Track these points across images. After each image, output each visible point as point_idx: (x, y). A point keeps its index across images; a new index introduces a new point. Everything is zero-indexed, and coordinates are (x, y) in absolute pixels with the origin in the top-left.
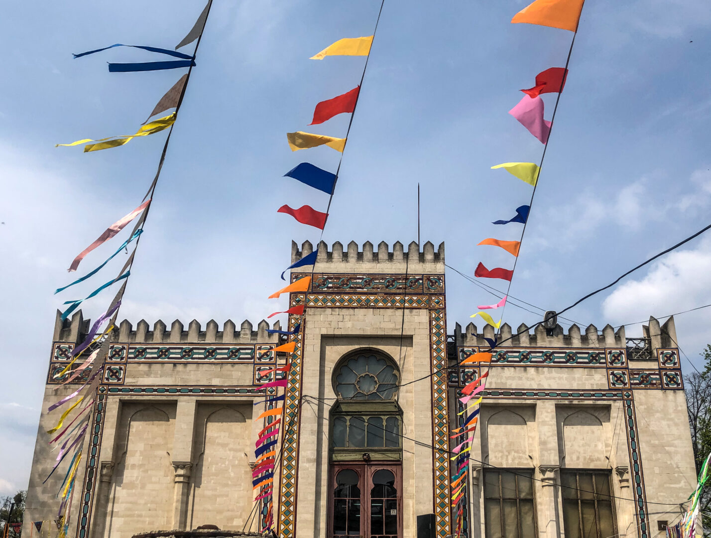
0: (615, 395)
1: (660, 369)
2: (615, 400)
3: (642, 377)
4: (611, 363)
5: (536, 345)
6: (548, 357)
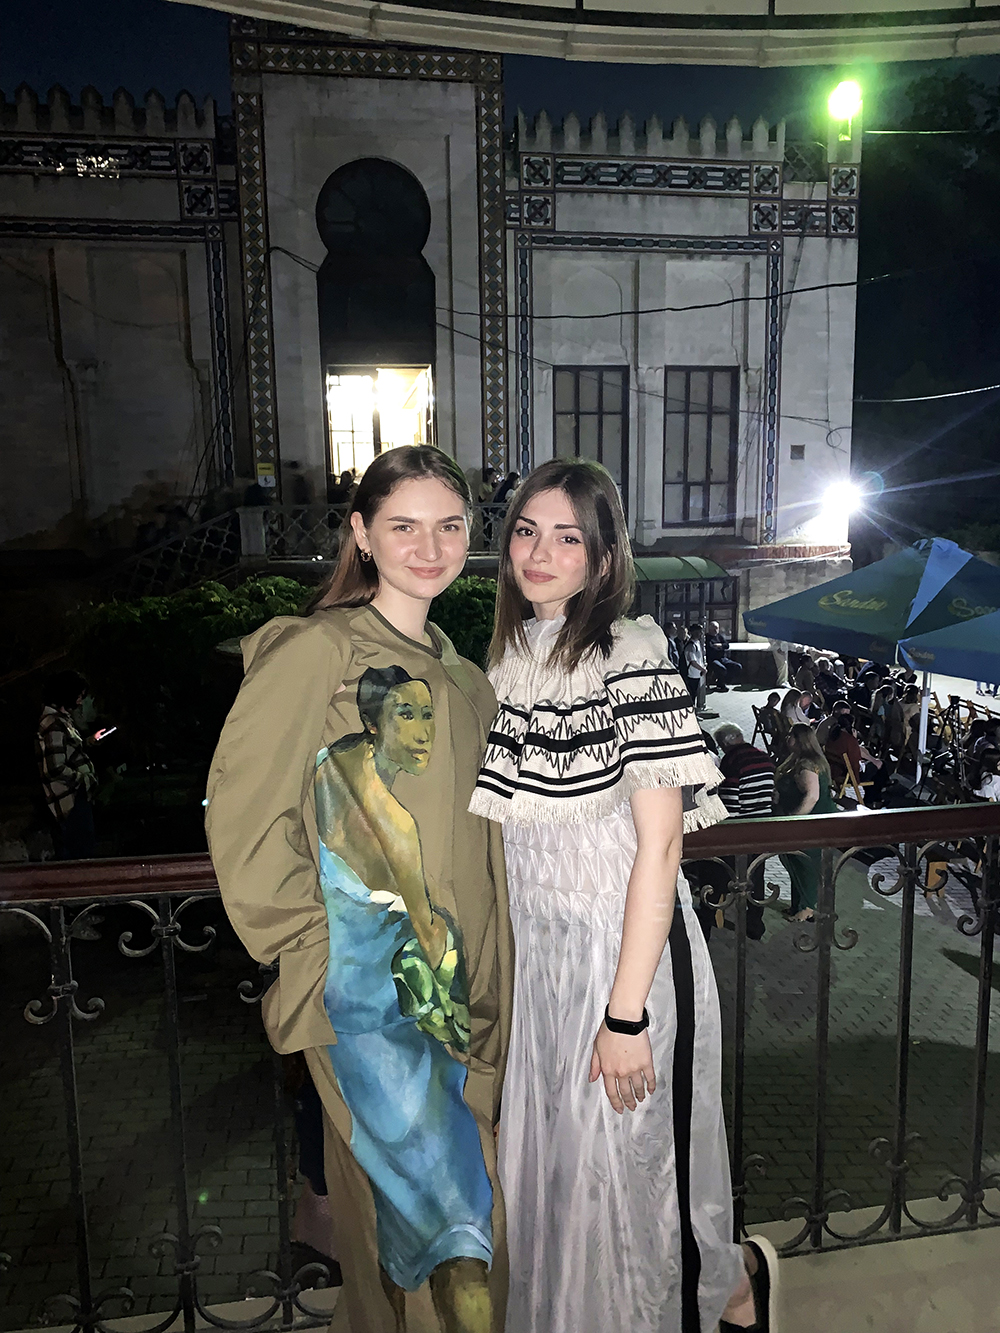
0: (757, 246)
1: (829, 201)
2: (755, 254)
3: (801, 214)
4: (757, 189)
5: (646, 152)
6: (663, 176)
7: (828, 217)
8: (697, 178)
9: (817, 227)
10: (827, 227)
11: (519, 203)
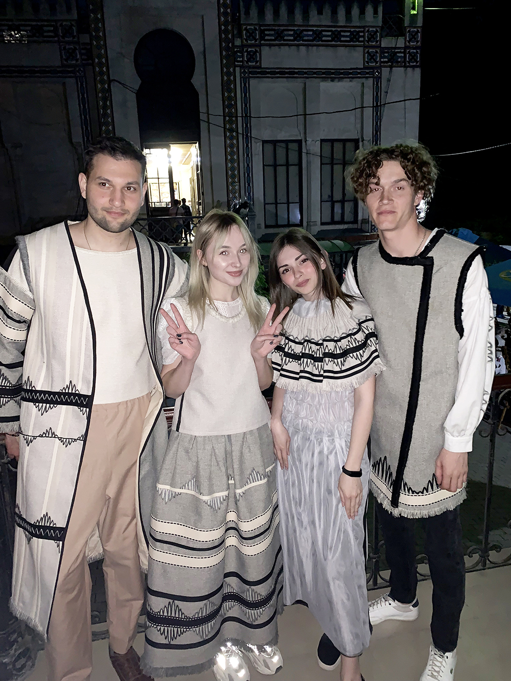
0: (367, 73)
1: (406, 47)
2: (367, 78)
3: (391, 55)
4: (368, 42)
5: (309, 23)
6: (318, 36)
7: (405, 57)
8: (336, 36)
9: (399, 62)
10: (405, 62)
11: (242, 52)
